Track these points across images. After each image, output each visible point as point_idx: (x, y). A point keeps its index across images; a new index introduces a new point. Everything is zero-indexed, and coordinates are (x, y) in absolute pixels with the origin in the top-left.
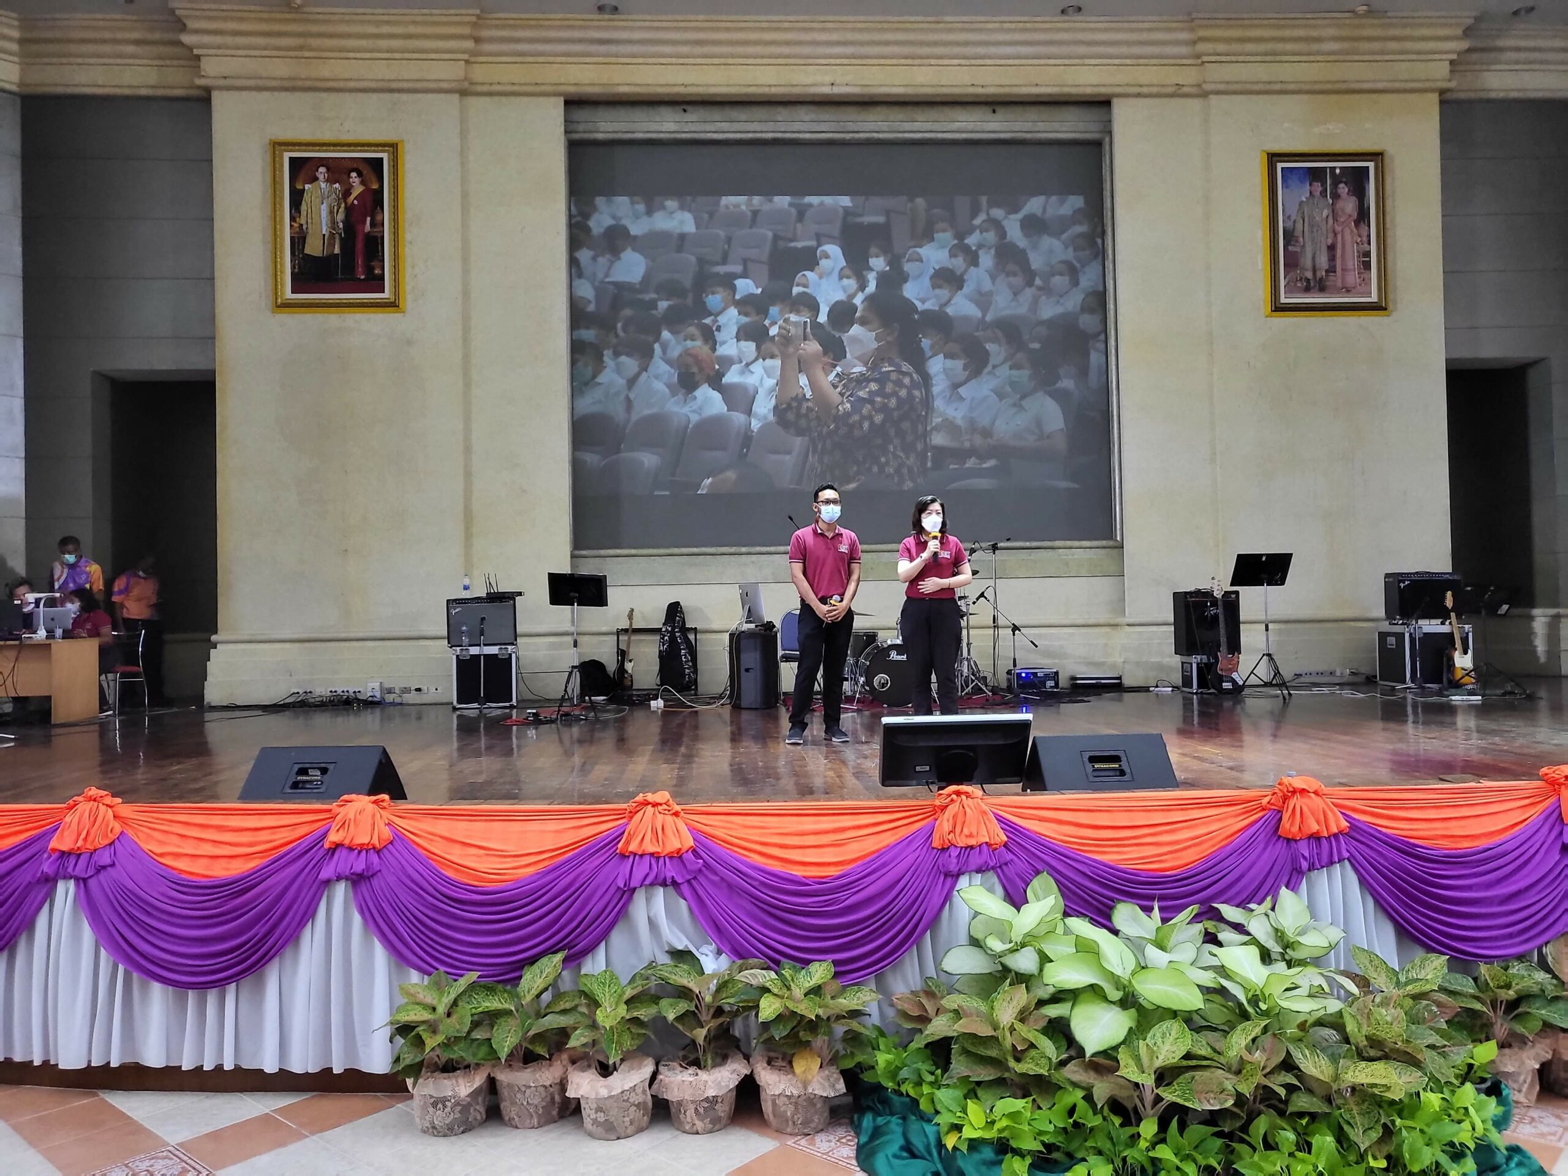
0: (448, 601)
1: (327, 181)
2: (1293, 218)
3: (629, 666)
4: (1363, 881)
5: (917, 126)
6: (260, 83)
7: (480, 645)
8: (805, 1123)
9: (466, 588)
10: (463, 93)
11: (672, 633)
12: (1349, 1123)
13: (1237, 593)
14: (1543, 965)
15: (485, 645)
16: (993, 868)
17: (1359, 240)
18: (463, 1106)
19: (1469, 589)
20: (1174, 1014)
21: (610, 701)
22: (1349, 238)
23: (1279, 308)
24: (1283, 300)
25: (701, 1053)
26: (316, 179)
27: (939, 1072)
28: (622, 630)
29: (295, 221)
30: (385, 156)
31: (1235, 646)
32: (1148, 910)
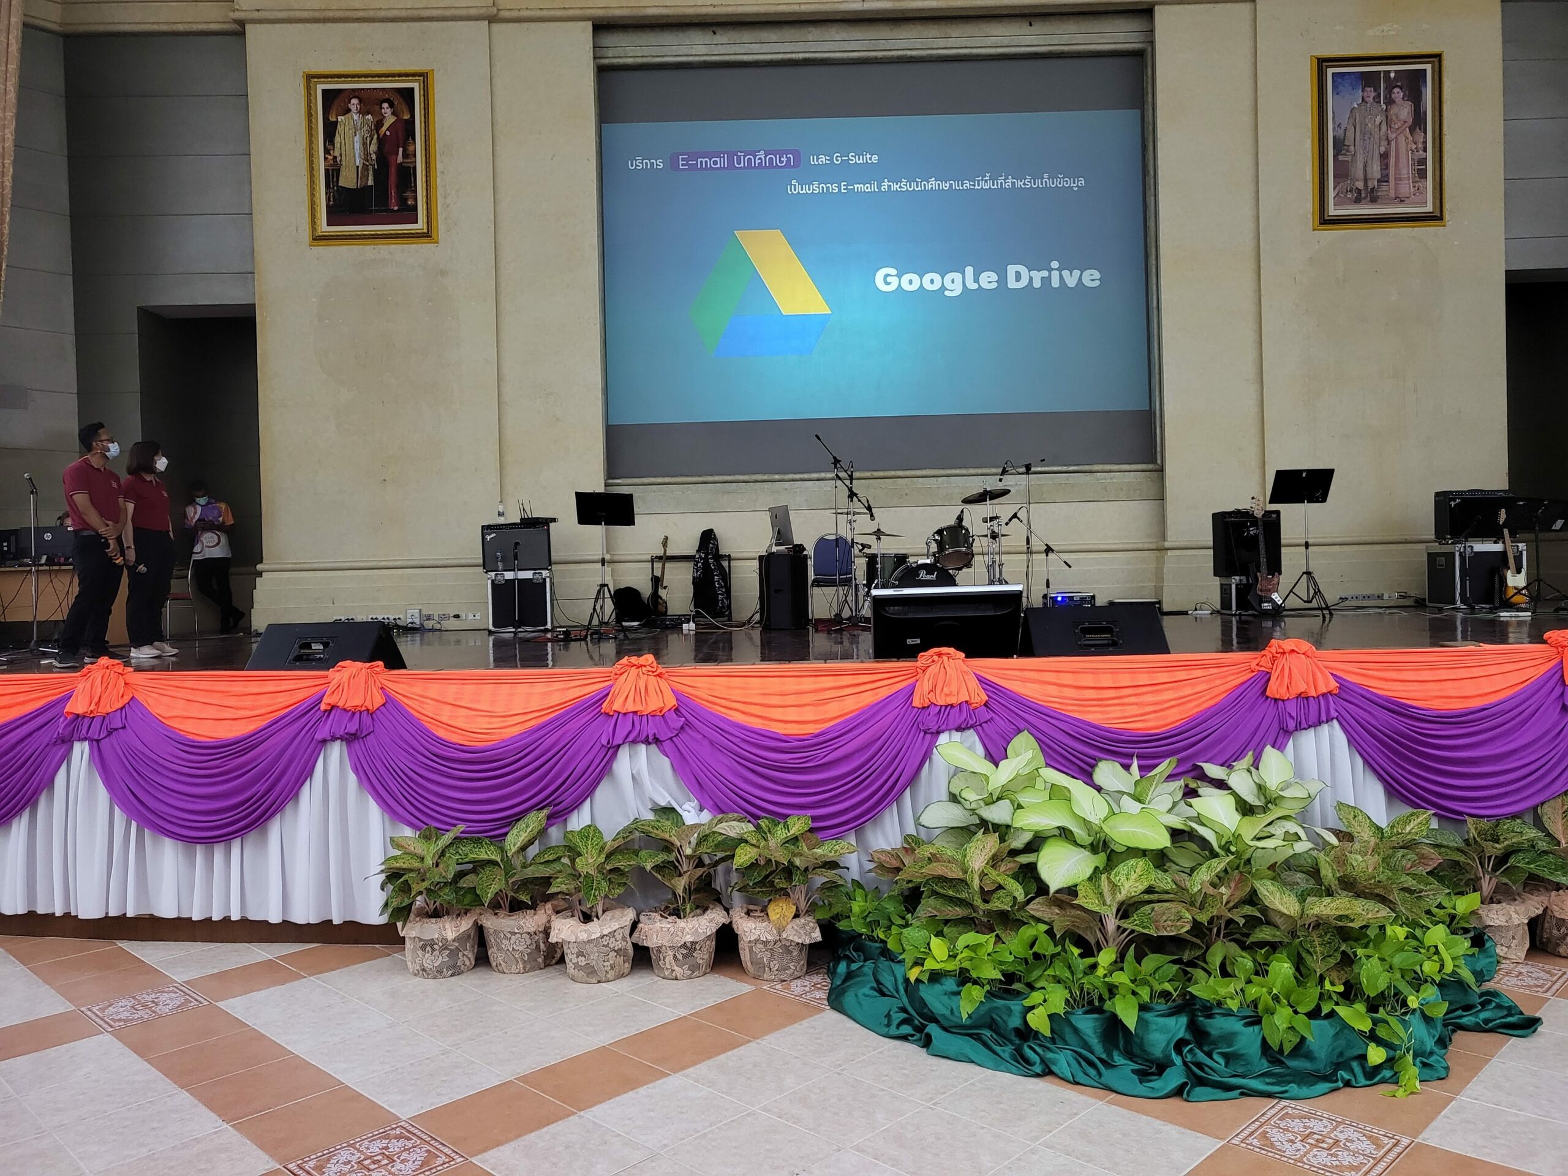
0: (483, 527)
1: (359, 112)
2: (1343, 128)
3: (662, 593)
4: (1352, 741)
5: (951, 42)
6: (292, 14)
7: (514, 570)
8: (783, 969)
9: (500, 514)
10: (492, 20)
11: (706, 559)
12: (1308, 952)
13: (1278, 513)
14: (1538, 823)
15: (519, 570)
16: (972, 727)
17: (1414, 146)
18: (451, 950)
19: (1521, 503)
20: (1144, 853)
21: (642, 626)
22: (1404, 147)
23: (1325, 221)
24: (1333, 211)
25: (680, 902)
26: (349, 111)
27: (909, 916)
28: (656, 557)
29: (330, 154)
30: (415, 86)
31: (1275, 567)
32: (1127, 767)
